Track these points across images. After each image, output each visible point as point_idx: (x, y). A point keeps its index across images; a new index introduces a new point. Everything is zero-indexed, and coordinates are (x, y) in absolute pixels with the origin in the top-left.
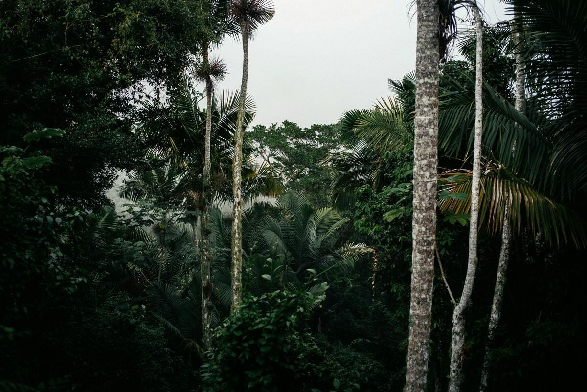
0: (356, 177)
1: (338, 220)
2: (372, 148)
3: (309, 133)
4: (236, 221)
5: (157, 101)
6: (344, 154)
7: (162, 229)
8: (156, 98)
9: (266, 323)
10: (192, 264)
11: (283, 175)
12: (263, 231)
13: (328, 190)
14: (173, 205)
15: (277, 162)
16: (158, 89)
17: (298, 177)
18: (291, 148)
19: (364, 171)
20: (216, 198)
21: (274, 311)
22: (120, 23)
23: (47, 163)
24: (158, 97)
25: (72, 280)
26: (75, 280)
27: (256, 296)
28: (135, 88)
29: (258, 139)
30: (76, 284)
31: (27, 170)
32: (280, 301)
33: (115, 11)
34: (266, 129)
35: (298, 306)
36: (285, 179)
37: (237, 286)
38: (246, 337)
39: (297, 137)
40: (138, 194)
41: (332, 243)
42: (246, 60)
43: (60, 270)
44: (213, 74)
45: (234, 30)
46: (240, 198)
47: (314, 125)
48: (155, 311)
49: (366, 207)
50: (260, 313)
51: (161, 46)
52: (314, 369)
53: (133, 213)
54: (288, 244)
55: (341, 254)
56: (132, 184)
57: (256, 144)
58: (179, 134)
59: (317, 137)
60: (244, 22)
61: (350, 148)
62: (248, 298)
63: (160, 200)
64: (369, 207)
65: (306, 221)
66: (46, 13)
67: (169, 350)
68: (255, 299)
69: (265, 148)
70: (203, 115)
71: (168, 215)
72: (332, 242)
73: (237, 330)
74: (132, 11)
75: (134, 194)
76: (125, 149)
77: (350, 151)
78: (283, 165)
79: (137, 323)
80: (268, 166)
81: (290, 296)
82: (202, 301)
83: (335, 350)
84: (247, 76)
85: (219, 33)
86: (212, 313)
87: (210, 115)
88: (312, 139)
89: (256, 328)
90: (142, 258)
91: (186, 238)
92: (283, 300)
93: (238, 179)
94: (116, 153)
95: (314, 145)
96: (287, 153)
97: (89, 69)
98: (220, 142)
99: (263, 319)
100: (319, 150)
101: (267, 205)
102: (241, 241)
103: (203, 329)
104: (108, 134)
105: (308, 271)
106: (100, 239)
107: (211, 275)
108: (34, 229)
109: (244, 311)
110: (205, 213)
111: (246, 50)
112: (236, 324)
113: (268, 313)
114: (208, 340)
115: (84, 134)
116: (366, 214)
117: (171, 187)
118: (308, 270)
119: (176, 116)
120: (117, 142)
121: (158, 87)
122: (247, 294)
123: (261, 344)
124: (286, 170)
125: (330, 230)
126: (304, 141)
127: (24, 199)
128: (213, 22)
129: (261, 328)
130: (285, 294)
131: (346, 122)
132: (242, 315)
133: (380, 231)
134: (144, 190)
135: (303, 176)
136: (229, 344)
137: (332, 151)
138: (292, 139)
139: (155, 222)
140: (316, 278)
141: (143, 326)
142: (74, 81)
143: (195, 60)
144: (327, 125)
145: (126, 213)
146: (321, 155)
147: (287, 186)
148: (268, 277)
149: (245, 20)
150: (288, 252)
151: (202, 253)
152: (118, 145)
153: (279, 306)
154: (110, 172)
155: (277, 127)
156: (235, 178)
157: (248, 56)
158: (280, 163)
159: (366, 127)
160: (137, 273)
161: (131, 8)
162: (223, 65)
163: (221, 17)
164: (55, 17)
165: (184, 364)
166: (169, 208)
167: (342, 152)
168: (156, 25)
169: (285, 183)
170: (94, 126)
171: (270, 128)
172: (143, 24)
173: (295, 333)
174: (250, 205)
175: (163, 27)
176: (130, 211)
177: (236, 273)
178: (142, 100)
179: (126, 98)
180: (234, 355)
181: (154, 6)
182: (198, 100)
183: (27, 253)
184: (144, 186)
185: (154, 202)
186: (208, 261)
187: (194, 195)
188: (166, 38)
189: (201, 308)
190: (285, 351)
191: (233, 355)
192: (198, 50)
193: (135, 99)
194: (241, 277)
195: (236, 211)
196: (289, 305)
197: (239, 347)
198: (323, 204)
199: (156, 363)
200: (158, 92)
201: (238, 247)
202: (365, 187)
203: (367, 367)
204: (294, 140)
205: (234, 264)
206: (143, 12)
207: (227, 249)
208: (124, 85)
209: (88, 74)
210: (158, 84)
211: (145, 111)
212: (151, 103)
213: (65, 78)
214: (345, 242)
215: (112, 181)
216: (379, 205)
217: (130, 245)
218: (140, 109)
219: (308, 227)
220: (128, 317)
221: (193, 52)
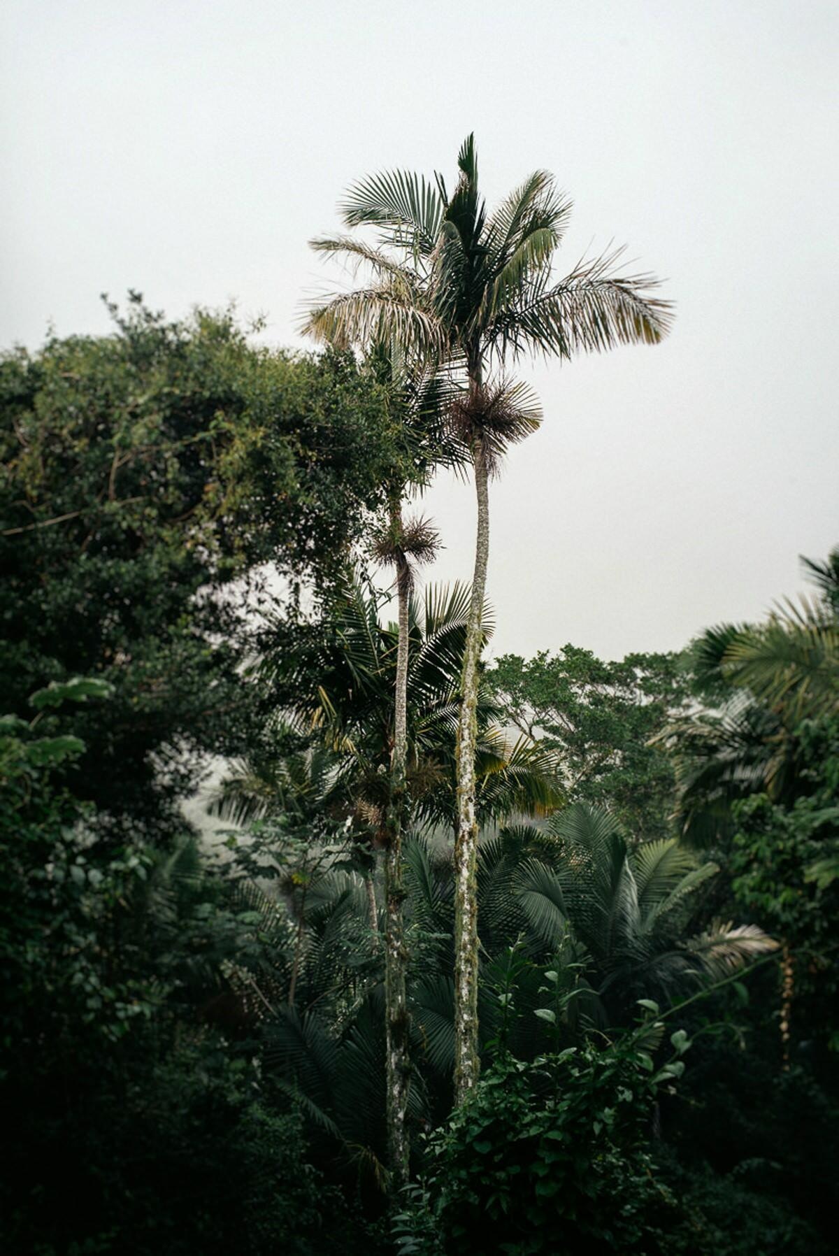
0: (732, 772)
1: (691, 869)
2: (767, 706)
3: (621, 673)
4: (465, 872)
5: (294, 610)
6: (701, 719)
7: (298, 885)
8: (293, 604)
9: (547, 1125)
10: (364, 967)
11: (564, 767)
12: (522, 896)
13: (665, 801)
14: (322, 831)
15: (551, 736)
16: (297, 585)
17: (598, 770)
18: (581, 705)
19: (749, 761)
20: (417, 818)
21: (565, 1097)
22: (224, 451)
23: (74, 752)
24: (297, 601)
25: (120, 1010)
26: (126, 1010)
27: (522, 1060)
28: (248, 584)
29: (509, 686)
30: (128, 1018)
31: (35, 768)
32: (577, 1075)
33: (215, 427)
34: (525, 663)
35: (620, 1088)
36: (570, 777)
37: (466, 1023)
38: (501, 1156)
39: (593, 680)
40: (247, 807)
41: (679, 923)
42: (483, 522)
43: (94, 988)
44: (411, 550)
45: (456, 456)
46: (472, 822)
47: (632, 654)
48: (280, 1075)
49: (761, 846)
50: (531, 1100)
51: (307, 496)
52: (662, 1244)
53: (238, 850)
54: (580, 923)
55: (701, 950)
56: (234, 785)
57: (503, 699)
58: (338, 681)
59: (639, 681)
60: (478, 442)
61: (714, 705)
62: (505, 1063)
63: (294, 821)
64: (769, 845)
65: (616, 873)
66: (75, 435)
67: (314, 1170)
68: (521, 1067)
69: (522, 707)
70: (388, 638)
71: (312, 853)
72: (680, 921)
73: (480, 1138)
74: (247, 426)
75: (237, 808)
76: (227, 713)
77: (713, 713)
78: (563, 744)
79: (244, 1104)
80: (531, 746)
81: (601, 1062)
82: (388, 1053)
83: (696, 1185)
84: (486, 554)
85: (423, 464)
86: (409, 1084)
87: (405, 638)
88: (628, 685)
89: (524, 1135)
90: (255, 949)
91: (350, 906)
92: (586, 1071)
93: (467, 779)
94: (207, 722)
95: (631, 700)
96: (572, 716)
97: (159, 547)
98: (425, 695)
99: (539, 1114)
100: (644, 711)
101: (529, 834)
102: (475, 919)
103: (389, 1121)
104: (193, 683)
105: (642, 1006)
106: (164, 905)
107: (408, 995)
108: (46, 896)
109: (496, 1095)
110: (395, 852)
111: (483, 500)
112: (479, 1126)
113: (550, 1100)
114: (401, 1149)
115: (144, 684)
116: (761, 862)
117: (318, 792)
118: (641, 1002)
119: (332, 641)
120: (211, 698)
121: (298, 580)
122: (504, 1054)
123: (537, 1175)
124: (572, 755)
125: (674, 892)
126: (611, 691)
127: (28, 830)
128: (410, 441)
129: (535, 1136)
130: (589, 1057)
131: (706, 652)
132: (493, 1105)
133: (796, 902)
134: (260, 798)
135: (609, 769)
136: (463, 1174)
137: (672, 711)
138: (582, 687)
139: (284, 871)
140: (659, 1021)
141: (256, 1111)
142: (128, 572)
143: (375, 522)
144: (659, 653)
145: (223, 849)
146: (650, 721)
147: (575, 791)
148: (547, 1014)
149: (481, 436)
150: (581, 944)
151: (388, 944)
152: (213, 706)
153: (575, 1087)
154: (194, 761)
155: (549, 660)
156: (462, 776)
157: (487, 513)
158: (557, 738)
159: (751, 661)
160: (241, 985)
161: (247, 420)
162: (433, 531)
163: (429, 431)
164: (93, 443)
165: (346, 1205)
166: (314, 839)
167: (697, 716)
168: (296, 454)
169: (568, 784)
170: (165, 665)
171: (534, 661)
172: (270, 453)
173: (614, 1151)
174: (491, 833)
175: (310, 458)
176: (230, 844)
177: (465, 992)
178: (263, 608)
179: (229, 604)
180: (474, 1199)
181: (293, 415)
182: (379, 604)
183: (29, 949)
184: (260, 789)
185: (282, 827)
186: (401, 963)
187: (371, 813)
188: (315, 478)
189: (384, 1071)
190: (591, 1194)
191: (471, 1200)
192: (382, 502)
193: (248, 606)
194: (476, 1003)
195: (465, 850)
196: (599, 1085)
197: (485, 1181)
198: (655, 831)
199: (285, 1200)
200: (296, 590)
201: (470, 933)
202: (755, 801)
203: (781, 1236)
204: (588, 688)
205: (460, 972)
206: (270, 428)
207: (443, 936)
208: (226, 576)
209: (156, 557)
210: (298, 573)
211: (268, 632)
212: (282, 614)
213: (109, 567)
214: (709, 921)
215: (197, 783)
216: (790, 843)
217: (230, 920)
218: (259, 628)
219: (623, 887)
220: (223, 1088)
221: (371, 507)
